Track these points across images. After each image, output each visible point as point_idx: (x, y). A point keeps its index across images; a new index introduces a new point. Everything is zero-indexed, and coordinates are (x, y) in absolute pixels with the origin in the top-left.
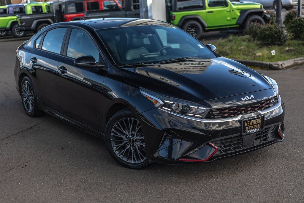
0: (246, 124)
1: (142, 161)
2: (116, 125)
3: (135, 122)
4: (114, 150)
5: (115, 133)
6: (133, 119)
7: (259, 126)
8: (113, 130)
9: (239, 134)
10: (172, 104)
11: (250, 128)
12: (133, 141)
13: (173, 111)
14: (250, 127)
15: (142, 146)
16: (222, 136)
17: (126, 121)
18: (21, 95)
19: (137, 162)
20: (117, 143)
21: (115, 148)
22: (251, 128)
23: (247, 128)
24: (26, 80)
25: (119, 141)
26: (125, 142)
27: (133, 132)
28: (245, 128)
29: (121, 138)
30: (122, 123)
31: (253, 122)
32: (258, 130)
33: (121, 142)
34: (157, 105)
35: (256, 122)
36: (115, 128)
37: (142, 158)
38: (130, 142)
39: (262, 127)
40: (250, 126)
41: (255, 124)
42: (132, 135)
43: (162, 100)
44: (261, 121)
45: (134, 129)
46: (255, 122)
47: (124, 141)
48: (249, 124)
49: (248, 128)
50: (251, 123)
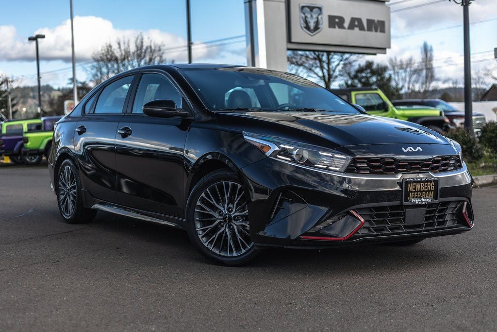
0: (410, 187)
1: (244, 251)
2: (203, 195)
3: (234, 187)
4: (200, 236)
5: (202, 209)
6: (230, 183)
7: (432, 194)
8: (199, 203)
9: (397, 203)
10: (292, 150)
11: (415, 196)
12: (230, 220)
13: (293, 160)
14: (417, 194)
15: (244, 226)
16: (371, 202)
17: (221, 187)
18: (57, 191)
19: (235, 254)
20: (204, 224)
21: (200, 232)
22: (418, 196)
23: (411, 195)
24: (67, 164)
25: (207, 219)
26: (217, 222)
27: (231, 205)
28: (407, 194)
29: (212, 216)
30: (213, 191)
31: (422, 187)
32: (430, 201)
33: (212, 222)
34: (268, 153)
35: (426, 188)
36: (203, 200)
37: (245, 247)
38: (226, 222)
39: (435, 197)
40: (415, 192)
41: (424, 191)
42: (228, 209)
43: (277, 144)
44: (433, 187)
45: (231, 201)
46: (424, 186)
47: (215, 221)
48: (415, 189)
49: (414, 195)
50: (418, 187)
